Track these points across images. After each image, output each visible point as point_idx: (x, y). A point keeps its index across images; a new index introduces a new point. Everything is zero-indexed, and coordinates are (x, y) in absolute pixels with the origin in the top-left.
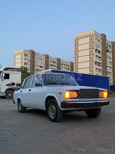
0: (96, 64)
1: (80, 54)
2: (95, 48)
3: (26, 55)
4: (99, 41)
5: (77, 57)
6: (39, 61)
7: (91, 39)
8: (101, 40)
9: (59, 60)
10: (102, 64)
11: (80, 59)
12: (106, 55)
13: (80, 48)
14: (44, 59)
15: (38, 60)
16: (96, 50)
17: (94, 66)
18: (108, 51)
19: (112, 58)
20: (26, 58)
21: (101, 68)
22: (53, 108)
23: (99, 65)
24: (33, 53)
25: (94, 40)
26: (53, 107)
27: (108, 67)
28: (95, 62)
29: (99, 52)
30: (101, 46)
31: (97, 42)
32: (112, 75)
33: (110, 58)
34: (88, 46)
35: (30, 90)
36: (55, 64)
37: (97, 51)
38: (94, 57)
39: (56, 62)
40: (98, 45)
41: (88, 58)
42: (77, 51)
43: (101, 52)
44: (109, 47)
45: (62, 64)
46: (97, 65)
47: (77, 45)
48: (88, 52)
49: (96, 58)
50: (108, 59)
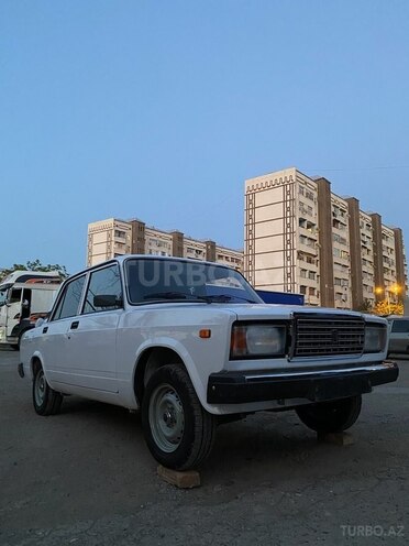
0: (300, 258)
1: (259, 230)
2: (299, 215)
3: (119, 233)
4: (309, 196)
5: (251, 238)
6: (158, 249)
7: (288, 193)
8: (315, 195)
9: (211, 245)
10: (318, 258)
11: (259, 246)
12: (329, 233)
13: (259, 215)
14: (171, 243)
15: (154, 247)
16: (302, 221)
17: (297, 262)
18: (336, 222)
19: (348, 240)
20: (120, 240)
21: (315, 268)
22: (168, 402)
23: (310, 261)
24: (139, 228)
25: (296, 195)
26: (171, 397)
27: (335, 266)
28: (300, 253)
29: (310, 226)
30: (315, 211)
31: (303, 199)
32: (350, 285)
33: (342, 241)
34: (279, 211)
35: (75, 326)
36: (200, 257)
37: (305, 224)
38: (296, 240)
39: (205, 251)
40: (306, 207)
41: (279, 242)
42: (251, 223)
43: (317, 226)
44: (340, 213)
45: (220, 257)
46: (305, 259)
47: (252, 207)
48: (279, 227)
49: (302, 242)
50: (336, 245)
